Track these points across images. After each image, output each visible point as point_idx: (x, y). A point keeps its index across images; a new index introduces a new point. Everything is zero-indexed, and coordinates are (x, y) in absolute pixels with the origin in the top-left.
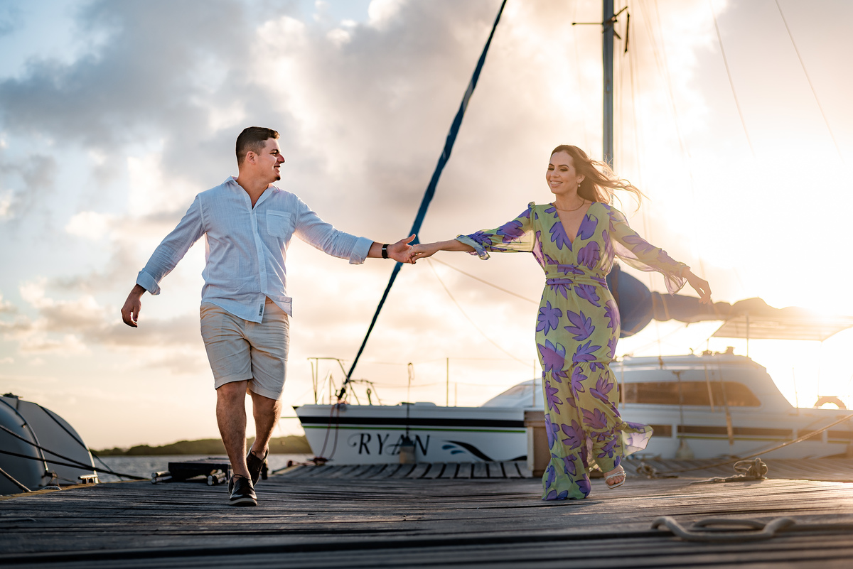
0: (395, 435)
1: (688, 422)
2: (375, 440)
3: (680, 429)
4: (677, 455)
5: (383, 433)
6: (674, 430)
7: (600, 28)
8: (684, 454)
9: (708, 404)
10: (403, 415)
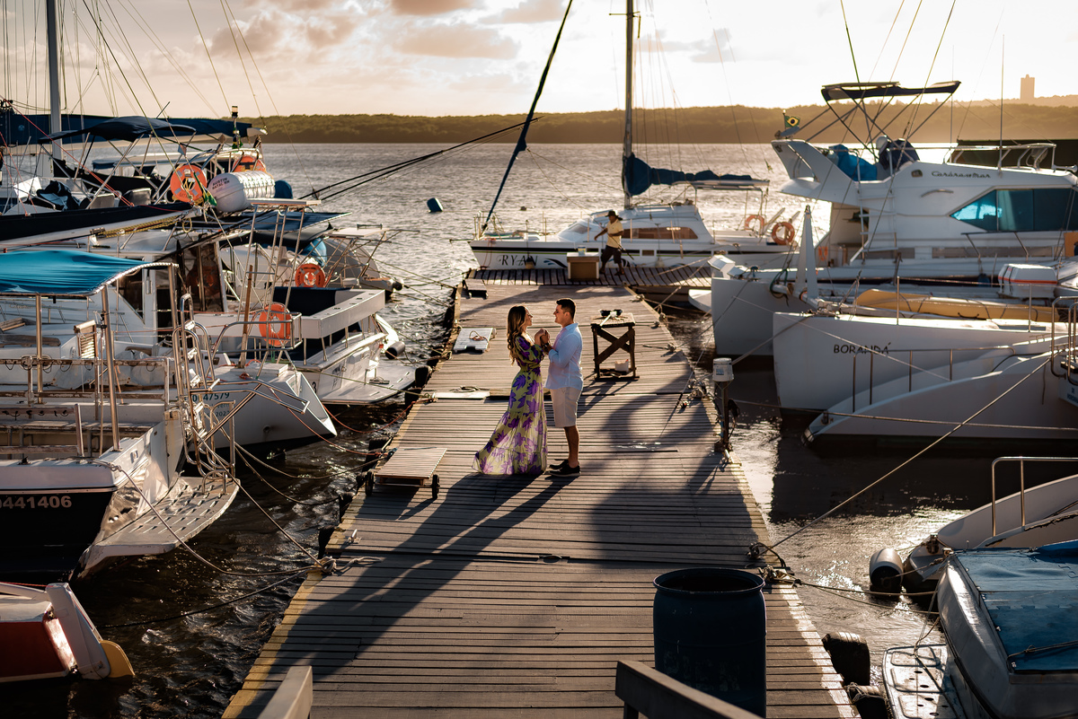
0: (520, 256)
1: (662, 248)
2: (510, 258)
3: (658, 252)
4: (656, 264)
5: (514, 255)
6: (655, 253)
7: (625, 17)
8: (660, 264)
9: (671, 238)
10: (525, 246)
